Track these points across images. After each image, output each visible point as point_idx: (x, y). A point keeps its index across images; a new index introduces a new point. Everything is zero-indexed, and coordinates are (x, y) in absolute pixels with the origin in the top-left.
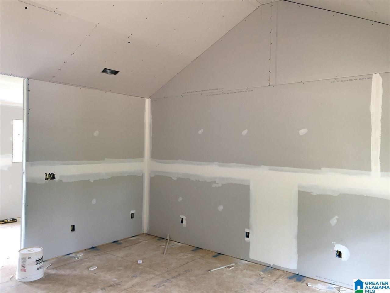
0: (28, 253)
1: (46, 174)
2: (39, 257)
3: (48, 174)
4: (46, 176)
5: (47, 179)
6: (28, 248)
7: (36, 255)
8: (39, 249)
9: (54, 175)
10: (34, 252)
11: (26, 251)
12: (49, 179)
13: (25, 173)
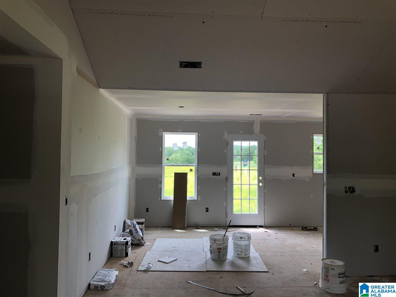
0: (330, 263)
1: (346, 187)
2: (342, 271)
3: (348, 187)
4: (346, 189)
5: (346, 192)
6: (330, 259)
7: (338, 268)
8: (341, 263)
9: (354, 188)
10: (336, 264)
11: (328, 261)
12: (349, 193)
13: (325, 185)
